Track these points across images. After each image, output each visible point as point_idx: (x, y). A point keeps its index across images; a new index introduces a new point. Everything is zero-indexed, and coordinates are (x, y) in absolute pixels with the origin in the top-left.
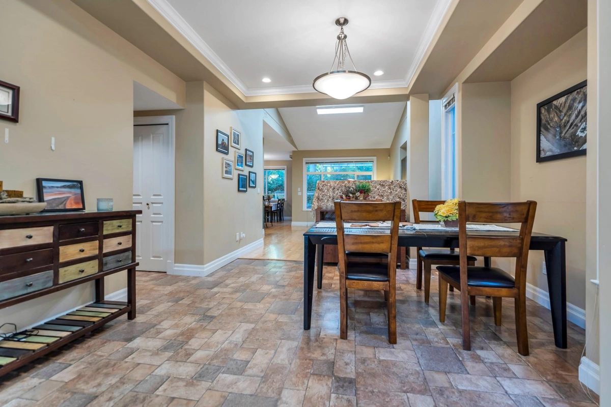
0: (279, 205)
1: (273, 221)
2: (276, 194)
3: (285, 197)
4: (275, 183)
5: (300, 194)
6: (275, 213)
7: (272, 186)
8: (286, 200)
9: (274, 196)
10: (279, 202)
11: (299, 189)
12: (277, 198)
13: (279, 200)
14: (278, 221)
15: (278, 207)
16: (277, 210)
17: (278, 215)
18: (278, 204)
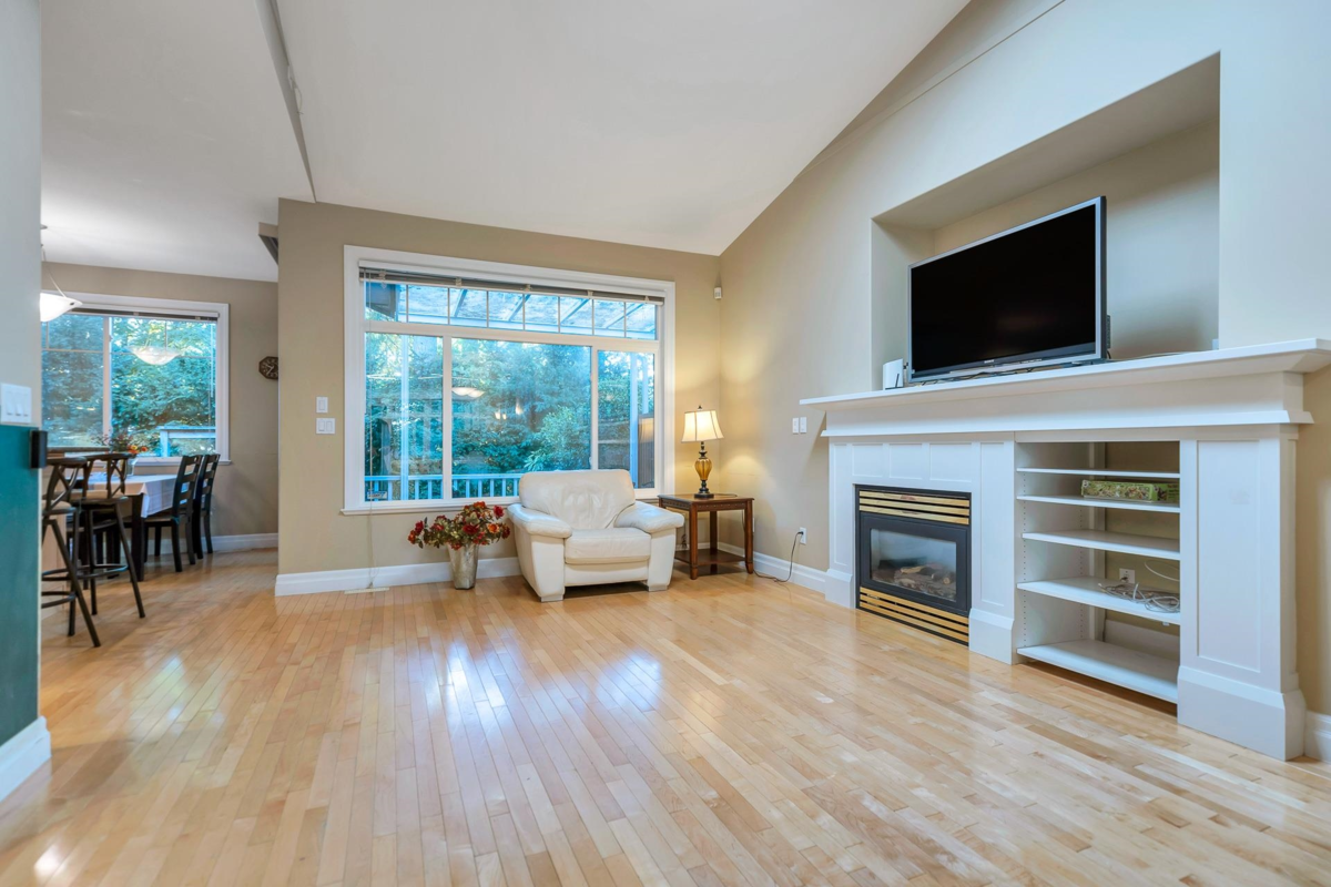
0: (185, 488)
1: (150, 564)
2: (164, 438)
3: (221, 449)
4: (161, 394)
5: (326, 426)
6: (158, 526)
7: (144, 404)
8: (223, 459)
9: (155, 444)
10: (190, 470)
11: (323, 404)
12: (174, 450)
13: (187, 460)
14: (179, 569)
15: (178, 495)
16: (175, 510)
17: (182, 529)
18: (182, 478)
